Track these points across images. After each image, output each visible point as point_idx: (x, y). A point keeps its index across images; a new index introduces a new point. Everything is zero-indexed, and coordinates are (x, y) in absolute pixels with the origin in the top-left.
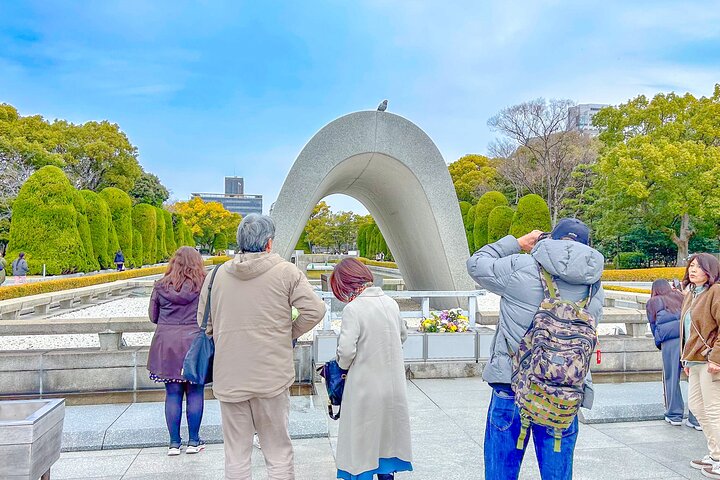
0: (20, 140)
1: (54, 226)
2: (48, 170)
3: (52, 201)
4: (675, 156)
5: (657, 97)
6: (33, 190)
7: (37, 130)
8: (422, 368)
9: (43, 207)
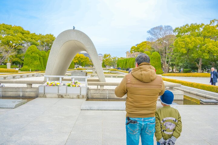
0: (29, 39)
1: (33, 59)
2: (32, 46)
3: (33, 54)
4: (194, 41)
5: (191, 25)
7: (34, 36)
8: (66, 96)
9: (31, 55)
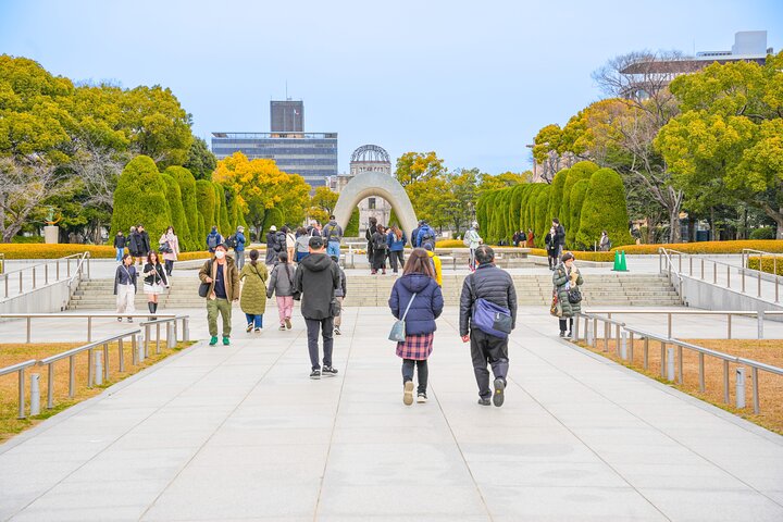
1: (151, 211)
2: (142, 159)
3: (148, 189)
6: (132, 179)
9: (142, 195)
